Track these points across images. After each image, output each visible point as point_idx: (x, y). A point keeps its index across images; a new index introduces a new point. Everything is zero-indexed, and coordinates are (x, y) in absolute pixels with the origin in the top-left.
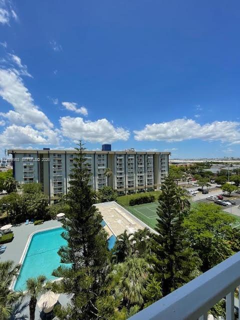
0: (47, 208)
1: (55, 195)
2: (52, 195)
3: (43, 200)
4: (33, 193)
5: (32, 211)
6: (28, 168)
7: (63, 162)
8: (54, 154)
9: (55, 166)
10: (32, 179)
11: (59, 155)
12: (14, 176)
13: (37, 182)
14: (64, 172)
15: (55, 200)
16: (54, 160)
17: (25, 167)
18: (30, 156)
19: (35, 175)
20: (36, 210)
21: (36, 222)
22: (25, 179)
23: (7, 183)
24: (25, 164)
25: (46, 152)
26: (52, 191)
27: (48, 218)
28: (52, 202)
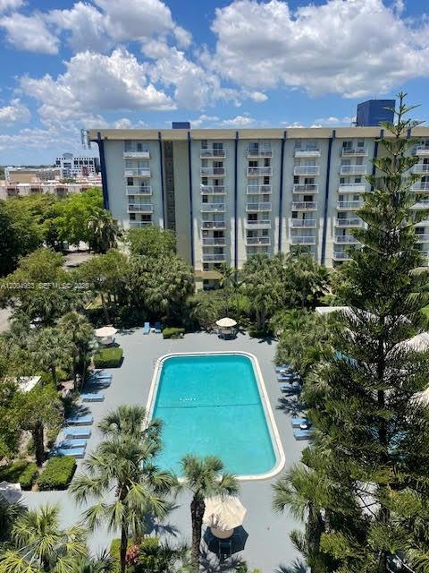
0: (190, 299)
1: (206, 266)
2: (199, 267)
3: (183, 277)
4: (156, 256)
5: (157, 302)
6: (136, 186)
7: (228, 166)
8: (204, 143)
9: (205, 181)
10: (146, 218)
11: (218, 146)
12: (106, 204)
13: (161, 224)
14: (229, 201)
15: (206, 282)
16: (204, 162)
17: (130, 181)
18: (140, 148)
19: (156, 205)
20: (165, 302)
21: (167, 331)
22: (133, 217)
23: (96, 224)
24: (129, 174)
25: (181, 135)
26: (199, 256)
27: (194, 326)
28: (199, 285)
